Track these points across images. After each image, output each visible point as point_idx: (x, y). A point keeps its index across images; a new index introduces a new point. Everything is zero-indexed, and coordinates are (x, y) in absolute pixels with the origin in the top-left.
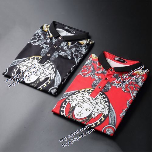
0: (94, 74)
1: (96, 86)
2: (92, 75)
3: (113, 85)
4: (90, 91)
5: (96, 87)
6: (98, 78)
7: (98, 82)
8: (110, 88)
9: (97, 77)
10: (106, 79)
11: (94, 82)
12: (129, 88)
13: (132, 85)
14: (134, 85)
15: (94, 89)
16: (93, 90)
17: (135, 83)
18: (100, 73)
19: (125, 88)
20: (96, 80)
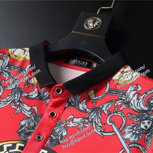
0: (19, 101)
1: (29, 134)
2: (14, 101)
3: (71, 125)
4: (15, 149)
5: (30, 137)
6: (30, 113)
7: (32, 124)
8: (65, 134)
9: (28, 108)
10: (52, 114)
11: (23, 123)
12: (110, 122)
13: (116, 114)
14: (121, 111)
15: (25, 142)
16: (23, 145)
17: (124, 106)
18: (35, 98)
19: (100, 124)
20: (28, 118)
